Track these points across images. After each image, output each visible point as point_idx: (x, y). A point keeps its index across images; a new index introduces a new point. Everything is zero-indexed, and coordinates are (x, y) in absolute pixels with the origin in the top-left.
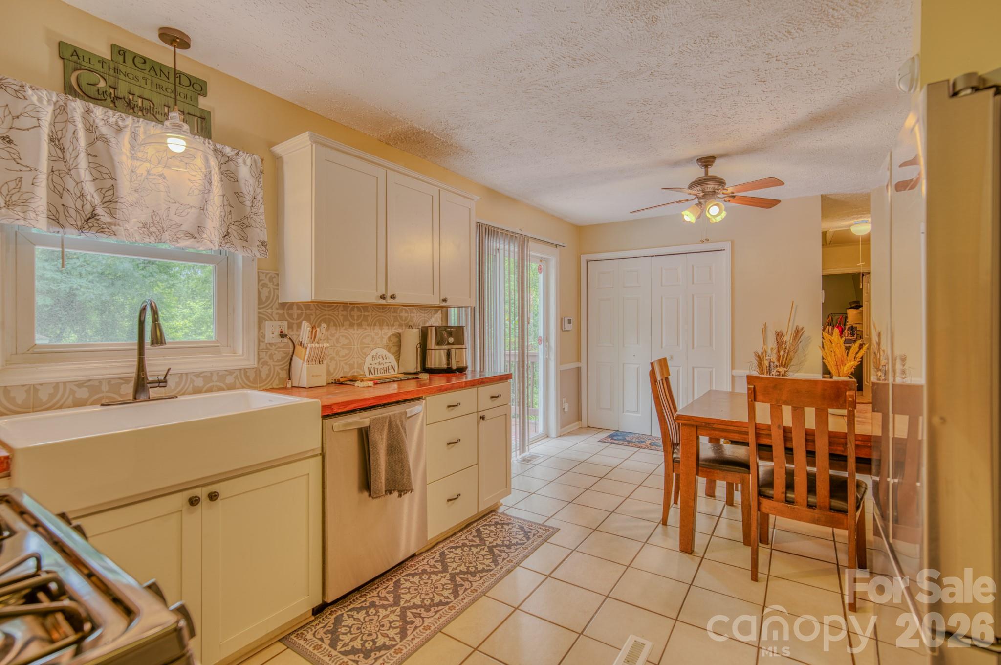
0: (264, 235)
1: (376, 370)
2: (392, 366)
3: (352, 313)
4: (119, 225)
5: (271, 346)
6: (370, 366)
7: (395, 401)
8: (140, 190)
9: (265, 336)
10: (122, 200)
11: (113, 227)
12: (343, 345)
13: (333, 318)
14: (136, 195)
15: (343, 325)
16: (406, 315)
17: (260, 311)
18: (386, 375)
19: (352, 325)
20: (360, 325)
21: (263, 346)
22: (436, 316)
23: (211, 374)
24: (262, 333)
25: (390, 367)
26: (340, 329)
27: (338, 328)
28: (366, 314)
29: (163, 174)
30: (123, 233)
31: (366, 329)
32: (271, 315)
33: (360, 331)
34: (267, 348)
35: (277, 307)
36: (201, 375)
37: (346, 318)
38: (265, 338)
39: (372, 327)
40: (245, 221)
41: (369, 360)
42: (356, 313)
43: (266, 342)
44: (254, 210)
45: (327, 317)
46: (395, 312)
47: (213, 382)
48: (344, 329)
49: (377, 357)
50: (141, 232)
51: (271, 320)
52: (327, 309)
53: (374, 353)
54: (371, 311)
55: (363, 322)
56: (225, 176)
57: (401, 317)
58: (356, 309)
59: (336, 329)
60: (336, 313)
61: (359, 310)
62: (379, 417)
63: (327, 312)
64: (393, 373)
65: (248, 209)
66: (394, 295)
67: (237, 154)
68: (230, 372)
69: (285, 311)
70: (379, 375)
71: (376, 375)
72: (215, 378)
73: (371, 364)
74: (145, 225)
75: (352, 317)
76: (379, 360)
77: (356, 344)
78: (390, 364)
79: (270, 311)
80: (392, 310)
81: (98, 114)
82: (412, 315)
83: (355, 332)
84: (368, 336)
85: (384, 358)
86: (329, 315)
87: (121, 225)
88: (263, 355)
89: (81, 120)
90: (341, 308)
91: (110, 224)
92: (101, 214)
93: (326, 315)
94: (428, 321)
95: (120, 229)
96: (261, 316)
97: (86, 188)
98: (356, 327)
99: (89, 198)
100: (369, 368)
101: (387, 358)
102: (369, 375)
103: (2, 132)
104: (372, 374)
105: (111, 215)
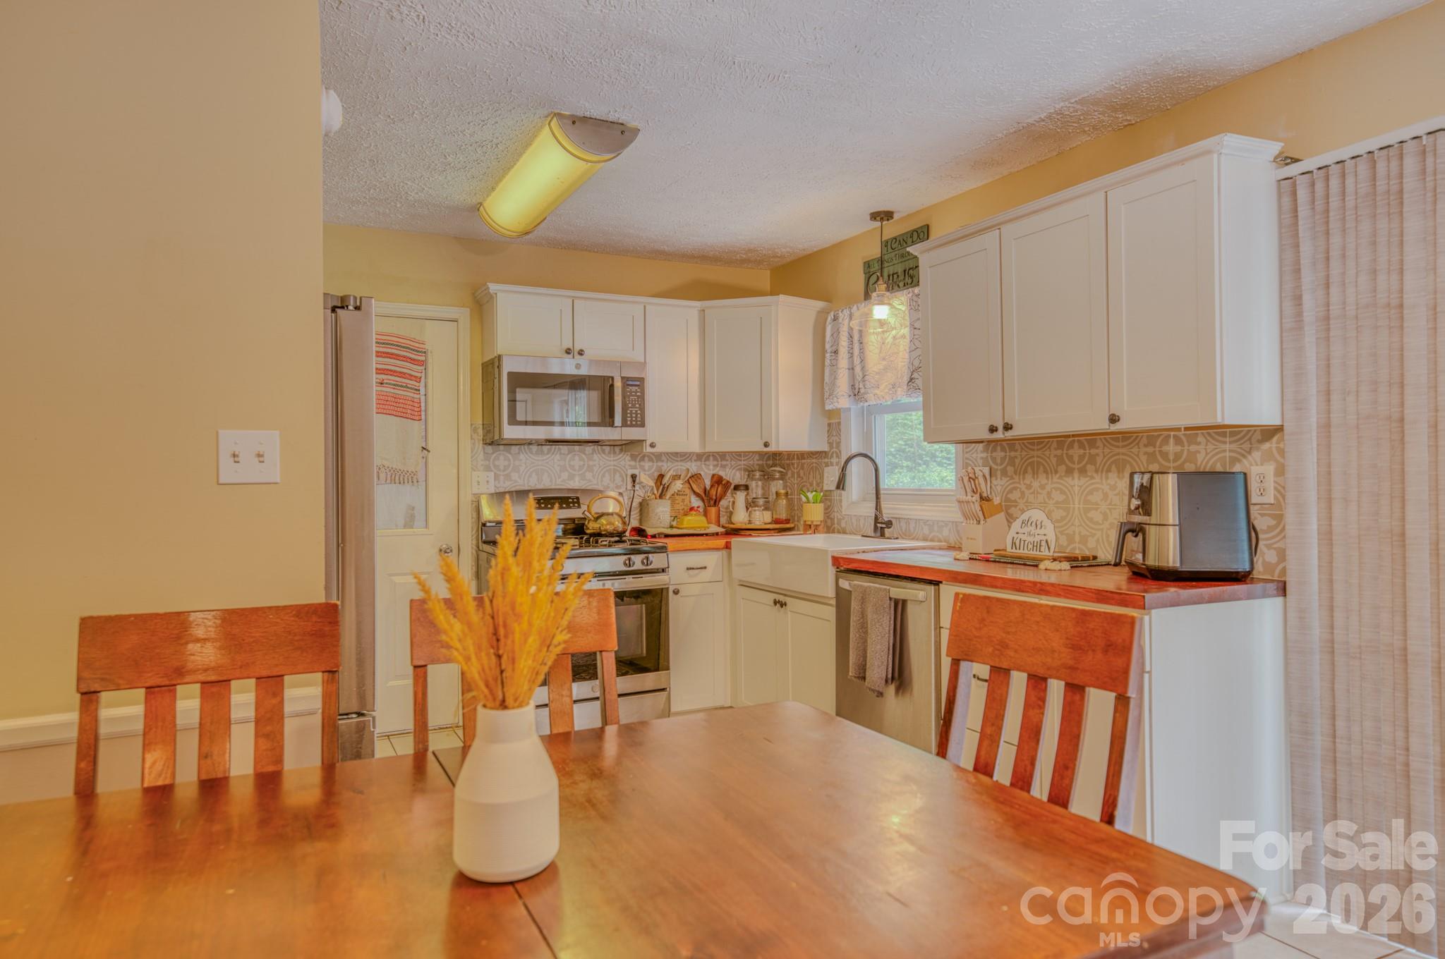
1: (1022, 542)
2: (1047, 541)
3: (1071, 452)
4: (868, 393)
6: (1015, 536)
12: (1057, 502)
13: (1041, 461)
15: (1056, 472)
16: (1179, 448)
17: (967, 456)
18: (1033, 554)
19: (1069, 472)
20: (1083, 471)
22: (1266, 446)
25: (1044, 543)
26: (1052, 478)
28: (1093, 451)
30: (872, 399)
31: (1092, 477)
32: (976, 460)
33: (1083, 480)
37: (1060, 461)
41: (1016, 526)
42: (1076, 452)
46: (1151, 443)
48: (1058, 478)
49: (1029, 523)
51: (976, 466)
52: (1036, 448)
54: (1102, 445)
55: (1089, 467)
57: (1165, 455)
58: (1076, 445)
59: (1047, 478)
61: (1082, 446)
63: (1035, 453)
69: (989, 454)
70: (1026, 551)
71: (1021, 551)
73: (1017, 533)
75: (1070, 458)
76: (1030, 529)
77: (1076, 502)
78: (1044, 538)
79: (975, 455)
80: (1145, 440)
82: (1193, 448)
83: (1076, 482)
84: (1097, 489)
85: (1039, 526)
86: (1038, 457)
91: (864, 393)
93: (1033, 457)
94: (1239, 461)
95: (871, 396)
96: (968, 461)
98: (1076, 475)
100: (1013, 538)
101: (1043, 527)
102: (1012, 548)
103: (834, 348)
104: (1016, 549)
105: (865, 387)
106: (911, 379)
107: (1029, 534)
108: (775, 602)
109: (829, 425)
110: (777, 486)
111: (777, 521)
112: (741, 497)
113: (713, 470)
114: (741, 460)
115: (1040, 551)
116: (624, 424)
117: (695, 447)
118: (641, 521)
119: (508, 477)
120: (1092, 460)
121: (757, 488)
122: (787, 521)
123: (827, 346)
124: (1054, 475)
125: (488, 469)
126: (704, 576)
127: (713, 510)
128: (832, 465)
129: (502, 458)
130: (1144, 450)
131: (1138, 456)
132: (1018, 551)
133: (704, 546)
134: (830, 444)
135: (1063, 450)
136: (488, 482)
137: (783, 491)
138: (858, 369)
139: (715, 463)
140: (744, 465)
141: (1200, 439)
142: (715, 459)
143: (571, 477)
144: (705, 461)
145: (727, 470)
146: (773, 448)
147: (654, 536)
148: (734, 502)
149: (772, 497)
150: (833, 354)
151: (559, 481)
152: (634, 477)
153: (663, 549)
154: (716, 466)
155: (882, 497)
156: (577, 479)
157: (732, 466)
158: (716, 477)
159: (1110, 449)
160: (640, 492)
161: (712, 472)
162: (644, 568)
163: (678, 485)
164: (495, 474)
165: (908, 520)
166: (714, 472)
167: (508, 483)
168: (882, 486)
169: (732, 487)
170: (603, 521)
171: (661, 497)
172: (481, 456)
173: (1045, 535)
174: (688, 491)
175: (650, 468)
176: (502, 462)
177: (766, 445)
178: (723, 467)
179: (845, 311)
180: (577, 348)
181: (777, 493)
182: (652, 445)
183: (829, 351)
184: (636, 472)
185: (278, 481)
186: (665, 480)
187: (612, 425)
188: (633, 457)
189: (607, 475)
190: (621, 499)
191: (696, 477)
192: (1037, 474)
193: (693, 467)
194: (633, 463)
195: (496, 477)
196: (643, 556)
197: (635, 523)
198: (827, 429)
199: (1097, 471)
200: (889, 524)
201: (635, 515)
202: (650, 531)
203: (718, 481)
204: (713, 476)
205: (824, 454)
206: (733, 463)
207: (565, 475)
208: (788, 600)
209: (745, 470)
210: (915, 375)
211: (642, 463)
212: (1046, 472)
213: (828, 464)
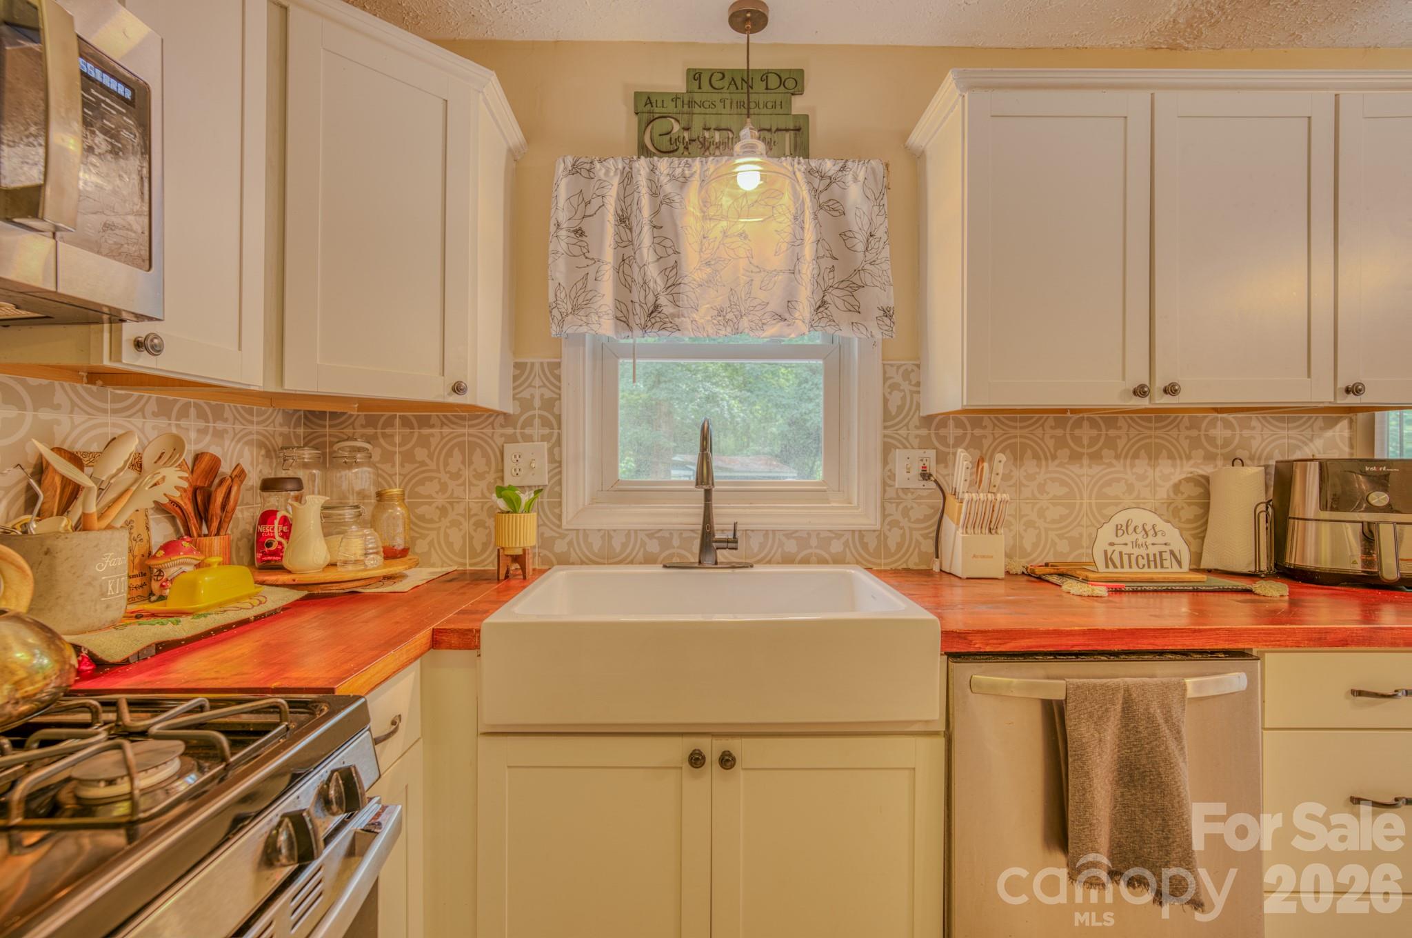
0: (887, 298)
1: (1125, 558)
2: (1172, 552)
3: (1077, 432)
4: (683, 316)
5: (906, 494)
6: (1110, 549)
7: (1151, 648)
8: (712, 263)
9: (895, 475)
10: (686, 280)
11: (676, 319)
12: (1055, 497)
13: (1028, 442)
14: (709, 270)
15: (1054, 457)
16: (1228, 433)
17: (888, 432)
18: (1153, 572)
19: (1075, 457)
20: (1096, 457)
21: (891, 492)
23: (808, 534)
24: (890, 470)
25: (1166, 556)
26: (1047, 466)
27: (1044, 462)
28: (1112, 432)
29: (744, 232)
30: (690, 327)
31: (1110, 465)
32: (907, 439)
33: (1096, 469)
34: (899, 497)
35: (918, 424)
36: (794, 535)
37: (1061, 443)
38: (894, 481)
39: (1128, 461)
40: (856, 279)
41: (1106, 534)
42: (1086, 433)
43: (897, 486)
44: (870, 256)
45: (1019, 440)
46: (1194, 425)
47: (811, 547)
48: (1057, 466)
49: (1131, 529)
50: (715, 321)
51: (906, 447)
52: (1018, 424)
53: (1120, 519)
54: (1123, 425)
55: (1105, 452)
56: (826, 210)
57: (1211, 440)
58: (1084, 422)
59: (1039, 466)
60: (1039, 432)
61: (1094, 424)
62: (1095, 686)
63: (1018, 432)
64: (1176, 568)
65: (860, 256)
66: (1173, 385)
67: (843, 169)
68: (838, 534)
69: (932, 431)
70: (1135, 569)
71: (1125, 569)
72: (814, 542)
73: (1112, 544)
74: (720, 312)
75: (1078, 440)
76: (1133, 537)
77: (1085, 496)
78: (1167, 548)
79: (903, 432)
80: (1186, 422)
81: (662, 169)
82: (1246, 433)
83: (1085, 472)
84: (1118, 480)
85: (1151, 533)
86: (1022, 436)
87: (686, 315)
88: (891, 508)
89: (645, 184)
90: (1051, 422)
91: (673, 315)
92: (663, 304)
93: (1016, 437)
95: (685, 322)
96: (888, 440)
97: (648, 273)
98: (1085, 461)
99: (651, 285)
100: (1106, 552)
101: (1159, 534)
102: (1107, 567)
103: (575, 224)
104: (1115, 566)
105: (675, 303)
106: (824, 303)
107: (1136, 544)
108: (696, 760)
113: (197, 442)
114: (252, 422)
115: (1162, 567)
120: (1111, 443)
124: (1050, 461)
127: (217, 545)
128: (528, 438)
130: (1184, 432)
131: (1177, 440)
132: (1119, 570)
135: (1065, 430)
138: (651, 272)
139: (202, 424)
140: (258, 433)
141: (1254, 423)
144: (178, 419)
145: (227, 443)
150: (573, 235)
154: (202, 432)
157: (235, 435)
158: (207, 458)
159: (1139, 431)
166: (204, 443)
173: (1166, 544)
178: (219, 434)
179: (611, 161)
183: (564, 225)
192: (1022, 459)
199: (1117, 457)
205: (501, 419)
206: (242, 422)
209: (261, 445)
212: (1036, 456)
213: (512, 439)
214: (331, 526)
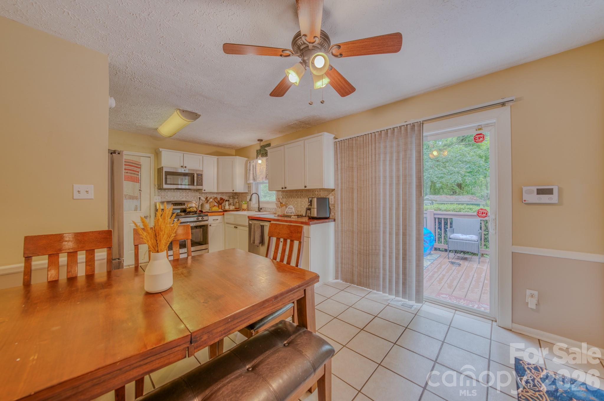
12: (296, 204)
13: (293, 195)
15: (295, 197)
16: (318, 193)
19: (298, 197)
20: (300, 197)
22: (332, 193)
28: (301, 193)
31: (302, 199)
33: (301, 199)
37: (296, 195)
46: (313, 192)
54: (303, 192)
57: (315, 194)
58: (299, 192)
59: (294, 199)
63: (291, 193)
69: (282, 194)
71: (288, 214)
75: (298, 194)
77: (299, 204)
80: (311, 191)
82: (320, 193)
83: (299, 200)
84: (303, 201)
94: (328, 195)
95: (257, 180)
96: (278, 195)
99: (255, 176)
100: (287, 211)
101: (292, 209)
102: (286, 214)
105: (256, 178)
106: (266, 177)
107: (290, 210)
108: (235, 227)
109: (248, 186)
110: (236, 200)
111: (236, 208)
112: (227, 203)
115: (291, 214)
116: (197, 185)
117: (216, 191)
118: (201, 209)
119: (165, 198)
120: (302, 195)
121: (231, 201)
122: (238, 208)
123: (248, 168)
125: (159, 195)
126: (218, 221)
127: (220, 206)
129: (163, 193)
130: (312, 193)
131: (310, 194)
133: (218, 214)
134: (249, 191)
136: (159, 199)
137: (237, 201)
138: (255, 174)
141: (321, 191)
142: (221, 194)
143: (183, 198)
144: (218, 194)
146: (235, 191)
147: (205, 212)
148: (225, 204)
149: (235, 203)
151: (179, 199)
152: (200, 198)
153: (207, 215)
154: (221, 195)
155: (260, 203)
156: (184, 198)
159: (305, 193)
160: (201, 202)
161: (220, 197)
162: (202, 220)
163: (211, 200)
164: (161, 197)
165: (265, 208)
166: (221, 197)
167: (164, 199)
168: (260, 200)
169: (225, 201)
170: (191, 209)
171: (207, 203)
172: (157, 192)
173: (293, 211)
174: (214, 201)
175: (204, 196)
176: (163, 194)
177: (233, 191)
178: (223, 196)
179: (252, 161)
180: (184, 166)
181: (236, 202)
182: (204, 190)
183: (248, 170)
184: (200, 197)
185: (93, 198)
186: (208, 199)
187: (194, 185)
188: (200, 193)
189: (192, 197)
190: (196, 203)
191: (216, 198)
193: (215, 196)
194: (199, 194)
195: (161, 198)
196: (202, 217)
197: (200, 209)
198: (248, 187)
199: (302, 197)
200: (261, 209)
201: (200, 207)
202: (204, 211)
203: (221, 199)
204: (220, 198)
205: (247, 193)
206: (226, 195)
207: (181, 197)
208: (238, 226)
209: (228, 196)
210: (267, 176)
211: (202, 195)
212: (293, 197)
213: (248, 195)
214: (229, 205)
